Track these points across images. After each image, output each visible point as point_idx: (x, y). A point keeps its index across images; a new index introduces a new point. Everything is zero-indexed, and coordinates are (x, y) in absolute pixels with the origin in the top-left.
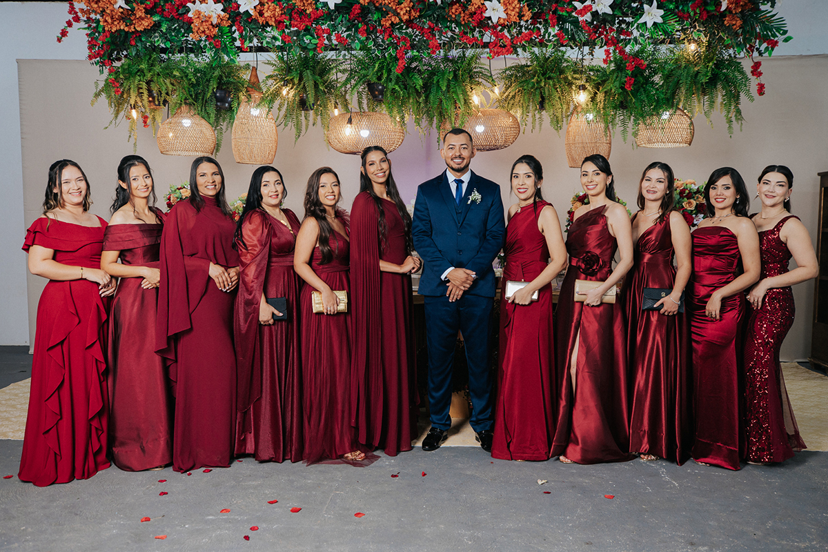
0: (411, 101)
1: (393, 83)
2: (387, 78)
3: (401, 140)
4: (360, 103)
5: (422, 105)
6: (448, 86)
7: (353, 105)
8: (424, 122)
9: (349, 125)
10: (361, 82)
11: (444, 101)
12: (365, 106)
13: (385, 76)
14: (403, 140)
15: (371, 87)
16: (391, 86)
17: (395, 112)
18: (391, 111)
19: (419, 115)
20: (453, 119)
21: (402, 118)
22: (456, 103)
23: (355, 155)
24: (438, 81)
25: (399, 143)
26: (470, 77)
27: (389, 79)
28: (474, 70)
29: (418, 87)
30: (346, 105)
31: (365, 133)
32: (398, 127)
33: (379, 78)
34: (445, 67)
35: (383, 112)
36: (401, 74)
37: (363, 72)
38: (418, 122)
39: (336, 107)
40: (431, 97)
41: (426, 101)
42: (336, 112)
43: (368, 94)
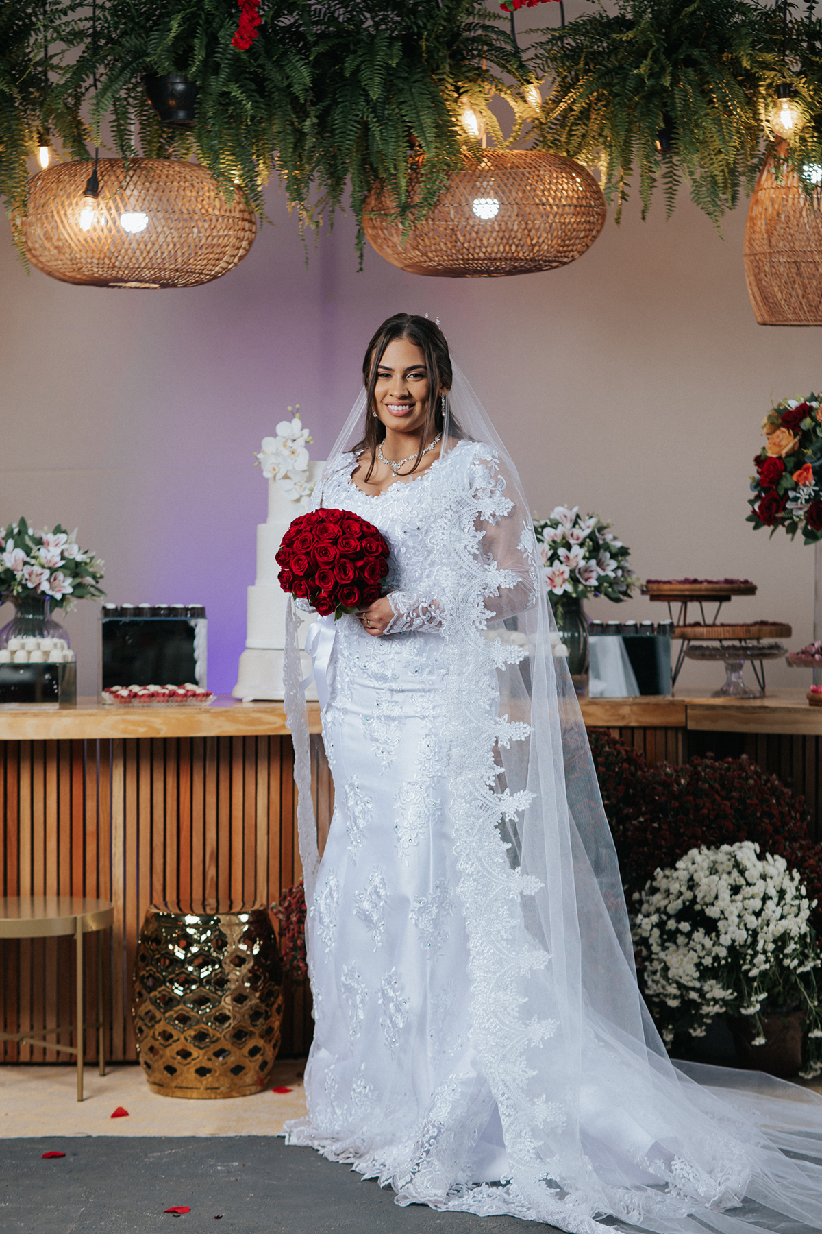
0: (275, 129)
1: (223, 76)
2: (205, 62)
3: (245, 244)
4: (121, 134)
5: (310, 141)
6: (388, 86)
7: (100, 139)
8: (316, 190)
9: (90, 200)
10: (127, 73)
11: (375, 128)
12: (134, 141)
13: (199, 56)
14: (250, 243)
15: (155, 87)
16: (216, 84)
17: (226, 159)
18: (214, 155)
19: (301, 168)
20: (403, 182)
21: (250, 174)
22: (410, 134)
23: (104, 289)
24: (357, 70)
25: (241, 252)
26: (452, 56)
27: (211, 67)
28: (466, 34)
29: (297, 89)
30: (76, 137)
31: (135, 222)
32: (235, 205)
33: (182, 62)
34: (377, 25)
35: (190, 158)
36: (248, 51)
37: (130, 42)
38: (296, 190)
39: (43, 142)
40: (337, 116)
41: (323, 126)
42: (44, 157)
43: (143, 104)
